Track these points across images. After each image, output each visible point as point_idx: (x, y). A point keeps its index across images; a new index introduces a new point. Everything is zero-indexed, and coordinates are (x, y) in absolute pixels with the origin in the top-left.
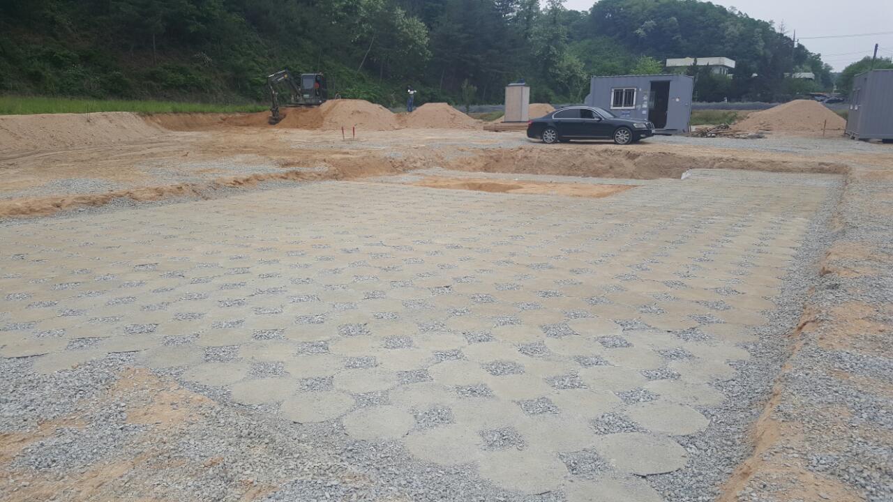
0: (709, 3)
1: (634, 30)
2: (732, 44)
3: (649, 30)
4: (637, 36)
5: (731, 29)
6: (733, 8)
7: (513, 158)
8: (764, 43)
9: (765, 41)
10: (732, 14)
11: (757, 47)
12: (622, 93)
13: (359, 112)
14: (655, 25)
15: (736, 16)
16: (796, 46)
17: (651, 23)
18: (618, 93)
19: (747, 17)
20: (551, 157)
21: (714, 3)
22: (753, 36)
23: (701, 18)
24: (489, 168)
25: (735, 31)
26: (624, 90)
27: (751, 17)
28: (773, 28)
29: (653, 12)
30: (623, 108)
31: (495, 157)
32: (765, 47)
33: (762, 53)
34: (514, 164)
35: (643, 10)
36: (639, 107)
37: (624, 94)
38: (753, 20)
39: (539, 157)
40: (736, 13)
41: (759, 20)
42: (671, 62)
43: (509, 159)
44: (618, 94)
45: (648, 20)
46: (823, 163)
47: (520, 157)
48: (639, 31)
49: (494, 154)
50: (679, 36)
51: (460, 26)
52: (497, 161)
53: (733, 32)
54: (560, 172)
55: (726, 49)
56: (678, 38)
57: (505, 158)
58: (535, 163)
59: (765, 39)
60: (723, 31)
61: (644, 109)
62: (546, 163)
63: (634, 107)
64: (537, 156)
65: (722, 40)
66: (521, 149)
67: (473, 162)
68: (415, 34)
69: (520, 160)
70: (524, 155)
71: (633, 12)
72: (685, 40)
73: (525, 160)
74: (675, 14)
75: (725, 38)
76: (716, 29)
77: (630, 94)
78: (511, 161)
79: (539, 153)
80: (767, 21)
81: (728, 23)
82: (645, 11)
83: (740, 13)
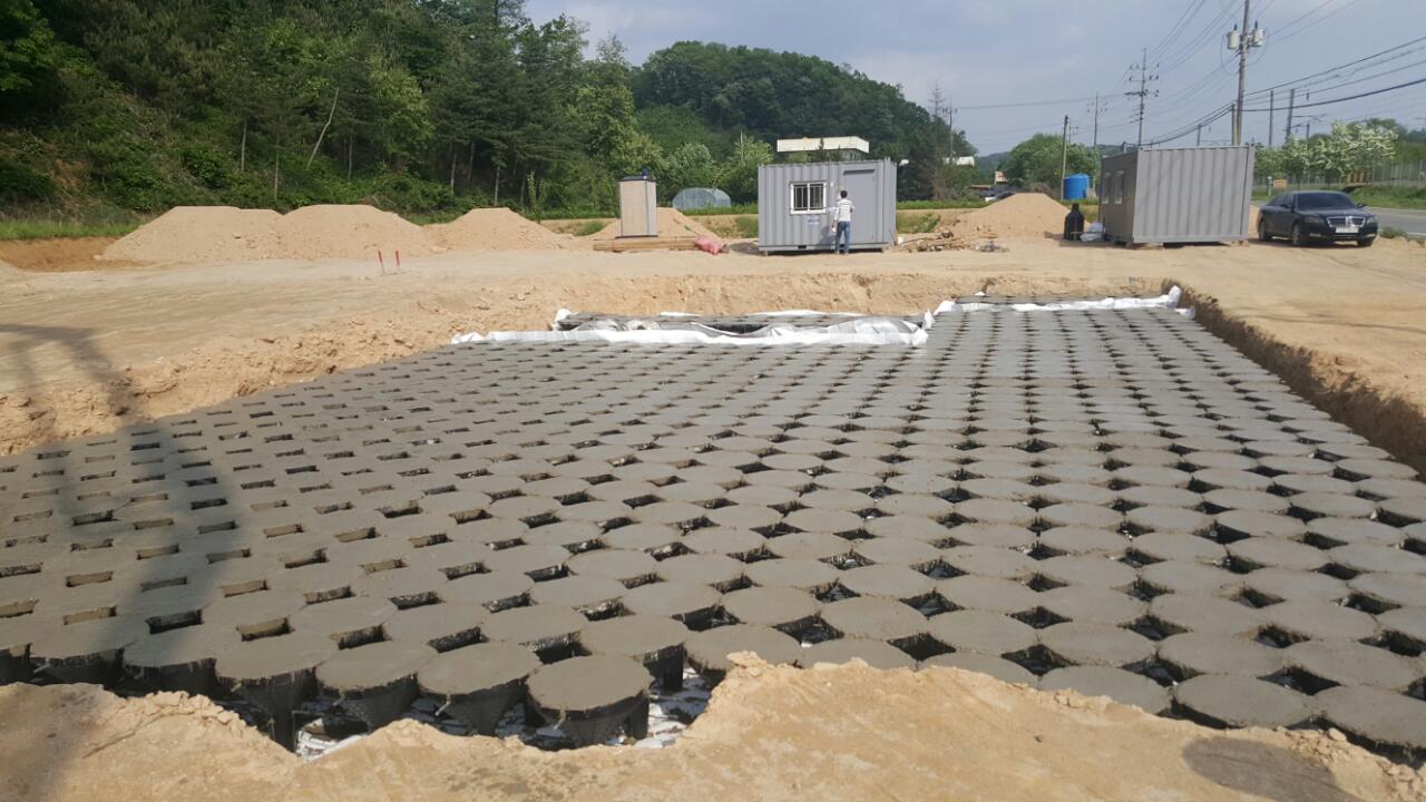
0: (815, 59)
1: (713, 96)
2: (849, 117)
3: (734, 97)
4: (716, 106)
5: (848, 96)
6: (846, 65)
7: (680, 291)
8: (892, 117)
9: (893, 113)
10: (846, 74)
11: (883, 120)
12: (805, 190)
13: (367, 226)
14: (742, 89)
15: (851, 77)
16: (933, 120)
17: (735, 86)
18: (799, 190)
19: (866, 78)
20: (741, 288)
22: (877, 105)
23: (804, 79)
24: (644, 310)
25: (853, 99)
26: (808, 185)
28: (902, 95)
29: (737, 69)
30: (809, 211)
31: (652, 293)
32: (895, 122)
34: (684, 300)
37: (809, 191)
39: (722, 289)
40: (852, 72)
42: (783, 145)
43: (674, 293)
44: (801, 193)
45: (731, 81)
47: (691, 290)
49: (648, 287)
50: (777, 105)
53: (850, 100)
54: (759, 309)
55: (843, 124)
56: (775, 109)
57: (667, 293)
58: (717, 299)
62: (735, 298)
63: (824, 211)
64: (719, 287)
68: (402, 95)
69: (692, 294)
71: (707, 70)
72: (786, 112)
73: (701, 295)
74: (768, 73)
75: (839, 109)
77: (817, 191)
79: (721, 283)
80: (893, 84)
81: (842, 87)
82: (726, 68)
83: (856, 73)
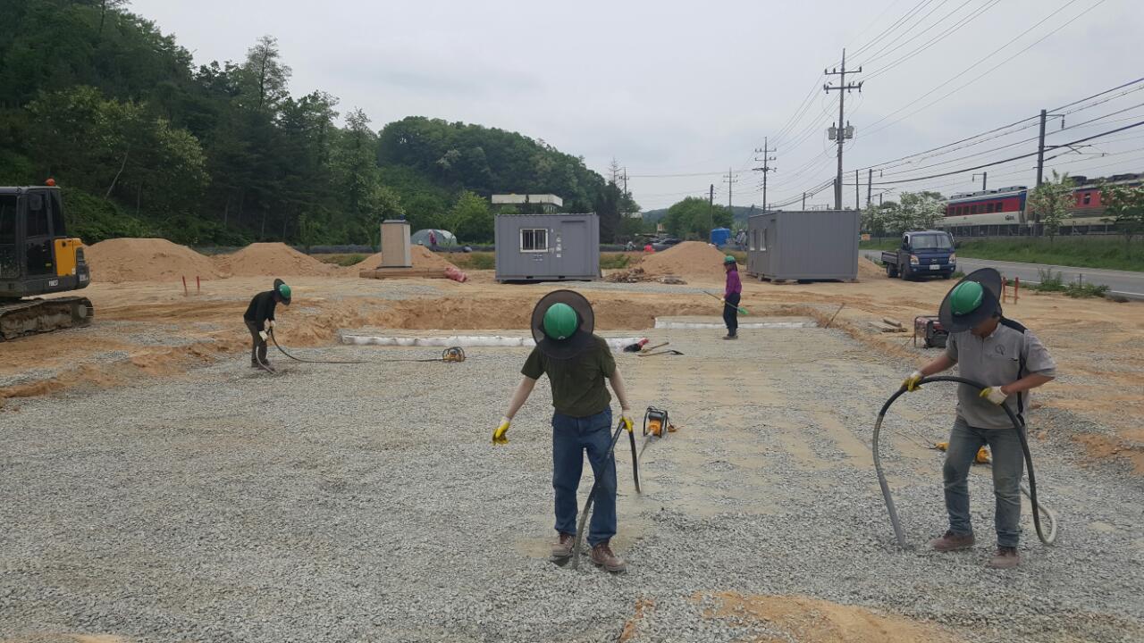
0: (517, 134)
1: (437, 159)
2: (545, 180)
3: (454, 162)
4: (440, 167)
5: (542, 163)
6: (541, 140)
7: (439, 311)
8: (577, 180)
9: (578, 177)
10: (541, 148)
11: (570, 183)
12: (532, 234)
13: (163, 255)
14: (460, 155)
15: (545, 149)
16: (607, 184)
17: (454, 152)
18: (527, 234)
19: (556, 151)
20: (488, 309)
21: (522, 135)
22: (565, 172)
23: (508, 149)
24: (409, 325)
25: (547, 166)
26: (534, 230)
27: (560, 151)
28: (584, 165)
29: (455, 140)
30: (534, 251)
31: (416, 311)
32: (579, 184)
33: (576, 190)
34: (441, 318)
35: (444, 136)
36: (552, 250)
37: (534, 235)
38: (562, 154)
39: (473, 309)
40: (545, 146)
41: (569, 155)
42: (496, 199)
43: (433, 312)
44: (528, 237)
45: (451, 149)
46: (786, 306)
47: (448, 310)
48: (442, 161)
49: (413, 307)
50: (488, 169)
51: (248, 144)
52: (418, 315)
53: (544, 167)
54: (502, 325)
55: (540, 185)
56: (486, 172)
57: (428, 312)
58: (469, 317)
59: (577, 175)
60: (534, 165)
61: (558, 252)
62: (484, 316)
63: (546, 250)
64: (470, 308)
65: (534, 176)
66: (447, 299)
67: (391, 317)
68: (185, 151)
69: (449, 313)
70: (453, 307)
71: (432, 139)
72: (495, 174)
73: (456, 313)
74: (480, 144)
75: (536, 173)
76: (526, 163)
77: (541, 235)
78: (437, 316)
79: (472, 304)
80: (577, 156)
81: (538, 157)
82: (447, 139)
83: (548, 146)
